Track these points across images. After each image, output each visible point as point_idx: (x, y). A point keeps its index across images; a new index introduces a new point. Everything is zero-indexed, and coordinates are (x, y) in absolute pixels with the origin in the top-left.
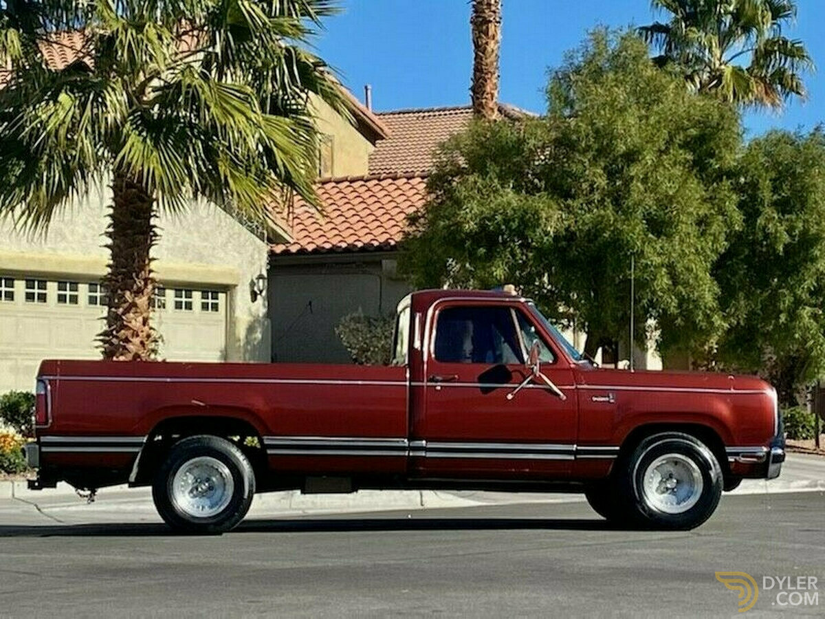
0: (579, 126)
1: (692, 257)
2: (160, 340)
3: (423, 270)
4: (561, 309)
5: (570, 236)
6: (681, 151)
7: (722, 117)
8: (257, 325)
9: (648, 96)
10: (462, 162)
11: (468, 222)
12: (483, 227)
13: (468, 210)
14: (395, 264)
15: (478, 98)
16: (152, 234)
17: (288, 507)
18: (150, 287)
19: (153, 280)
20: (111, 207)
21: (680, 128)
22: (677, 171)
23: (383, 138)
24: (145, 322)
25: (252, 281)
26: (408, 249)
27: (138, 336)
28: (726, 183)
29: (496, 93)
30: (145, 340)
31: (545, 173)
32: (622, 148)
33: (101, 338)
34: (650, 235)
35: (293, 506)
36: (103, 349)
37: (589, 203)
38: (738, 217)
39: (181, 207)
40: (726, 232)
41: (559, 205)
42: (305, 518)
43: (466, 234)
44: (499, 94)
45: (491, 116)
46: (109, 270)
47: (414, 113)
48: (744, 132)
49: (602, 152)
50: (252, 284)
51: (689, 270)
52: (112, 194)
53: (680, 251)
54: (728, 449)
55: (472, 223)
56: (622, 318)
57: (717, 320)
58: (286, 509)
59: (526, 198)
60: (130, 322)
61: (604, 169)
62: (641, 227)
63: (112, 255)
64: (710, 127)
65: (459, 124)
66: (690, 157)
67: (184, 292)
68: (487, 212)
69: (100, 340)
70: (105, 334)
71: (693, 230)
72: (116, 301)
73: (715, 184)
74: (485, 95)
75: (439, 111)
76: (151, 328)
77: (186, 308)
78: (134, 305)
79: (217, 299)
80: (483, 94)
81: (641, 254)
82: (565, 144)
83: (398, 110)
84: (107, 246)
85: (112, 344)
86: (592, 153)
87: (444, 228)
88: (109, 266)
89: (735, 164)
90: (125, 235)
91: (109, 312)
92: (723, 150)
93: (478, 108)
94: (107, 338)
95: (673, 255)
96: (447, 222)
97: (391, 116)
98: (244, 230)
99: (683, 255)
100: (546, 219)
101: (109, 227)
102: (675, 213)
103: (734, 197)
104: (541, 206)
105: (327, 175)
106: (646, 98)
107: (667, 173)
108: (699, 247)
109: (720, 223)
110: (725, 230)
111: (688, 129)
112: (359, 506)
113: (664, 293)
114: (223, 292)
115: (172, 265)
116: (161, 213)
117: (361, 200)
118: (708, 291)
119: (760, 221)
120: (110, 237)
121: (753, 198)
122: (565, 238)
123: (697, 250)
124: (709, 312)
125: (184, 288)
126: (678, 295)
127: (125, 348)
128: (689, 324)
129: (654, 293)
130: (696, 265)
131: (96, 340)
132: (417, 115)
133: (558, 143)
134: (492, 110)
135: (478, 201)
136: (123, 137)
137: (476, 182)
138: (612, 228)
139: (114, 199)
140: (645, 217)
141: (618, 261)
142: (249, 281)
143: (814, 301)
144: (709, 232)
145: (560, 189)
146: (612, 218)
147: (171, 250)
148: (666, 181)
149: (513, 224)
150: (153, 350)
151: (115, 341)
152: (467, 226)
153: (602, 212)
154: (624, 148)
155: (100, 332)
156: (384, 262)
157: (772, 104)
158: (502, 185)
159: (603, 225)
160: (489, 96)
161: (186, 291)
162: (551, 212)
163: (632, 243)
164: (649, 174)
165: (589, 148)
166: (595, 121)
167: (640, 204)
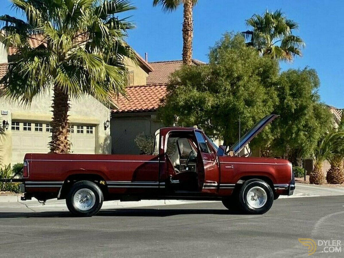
0: (220, 67)
1: (261, 114)
2: (71, 145)
3: (165, 118)
4: (215, 132)
6: (257, 76)
8: (108, 138)
9: (245, 57)
10: (179, 80)
12: (186, 103)
13: (180, 98)
14: (156, 116)
15: (185, 57)
16: (68, 106)
18: (67, 125)
19: (69, 123)
20: (53, 97)
21: (257, 68)
22: (256, 83)
23: (151, 71)
24: (66, 138)
26: (160, 111)
27: (63, 143)
28: (273, 87)
29: (191, 55)
30: (65, 145)
31: (209, 84)
33: (50, 144)
34: (246, 106)
36: (50, 148)
37: (224, 94)
38: (277, 100)
39: (79, 97)
41: (213, 95)
43: (180, 106)
44: (192, 55)
45: (189, 64)
46: (53, 120)
47: (162, 62)
48: (279, 69)
49: (228, 77)
52: (53, 92)
53: (256, 112)
54: (275, 185)
55: (182, 102)
57: (270, 136)
59: (201, 93)
60: (60, 138)
61: (230, 82)
62: (242, 103)
63: (54, 114)
64: (268, 67)
65: (178, 67)
66: (260, 78)
68: (187, 98)
70: (51, 142)
71: (261, 104)
72: (55, 130)
73: (269, 88)
75: (171, 62)
76: (68, 140)
77: (81, 132)
78: (62, 132)
79: (92, 129)
80: (186, 56)
81: (243, 113)
82: (216, 73)
83: (157, 61)
84: (52, 111)
85: (54, 146)
86: (225, 77)
87: (173, 104)
88: (52, 118)
89: (276, 81)
90: (58, 107)
91: (53, 135)
92: (272, 75)
93: (185, 61)
94: (52, 144)
95: (254, 113)
96: (174, 102)
97: (154, 64)
98: (102, 104)
99: (258, 113)
100: (208, 101)
101: (53, 104)
102: (255, 98)
103: (276, 92)
104: (206, 96)
105: (131, 85)
107: (252, 84)
109: (271, 102)
110: (273, 104)
111: (260, 68)
114: (94, 127)
115: (76, 117)
116: (71, 99)
117: (143, 93)
119: (286, 101)
120: (53, 108)
121: (283, 93)
122: (216, 107)
123: (263, 111)
124: (267, 133)
125: (81, 125)
127: (58, 147)
128: (260, 137)
129: (247, 126)
131: (48, 145)
133: (213, 73)
134: (190, 61)
135: (184, 95)
136: (57, 72)
137: (183, 88)
138: (232, 104)
139: (54, 94)
140: (244, 100)
141: (235, 115)
142: (104, 123)
143: (304, 129)
144: (267, 105)
145: (214, 90)
146: (232, 100)
147: (76, 112)
148: (252, 87)
149: (197, 102)
150: (68, 148)
151: (55, 145)
152: (180, 103)
153: (229, 98)
154: (236, 75)
155: (50, 142)
156: (151, 116)
157: (289, 59)
158: (193, 88)
159: (229, 103)
160: (189, 57)
161: (81, 126)
162: (210, 98)
163: (240, 109)
164: (246, 84)
165: (224, 75)
166: (226, 66)
167: (242, 95)
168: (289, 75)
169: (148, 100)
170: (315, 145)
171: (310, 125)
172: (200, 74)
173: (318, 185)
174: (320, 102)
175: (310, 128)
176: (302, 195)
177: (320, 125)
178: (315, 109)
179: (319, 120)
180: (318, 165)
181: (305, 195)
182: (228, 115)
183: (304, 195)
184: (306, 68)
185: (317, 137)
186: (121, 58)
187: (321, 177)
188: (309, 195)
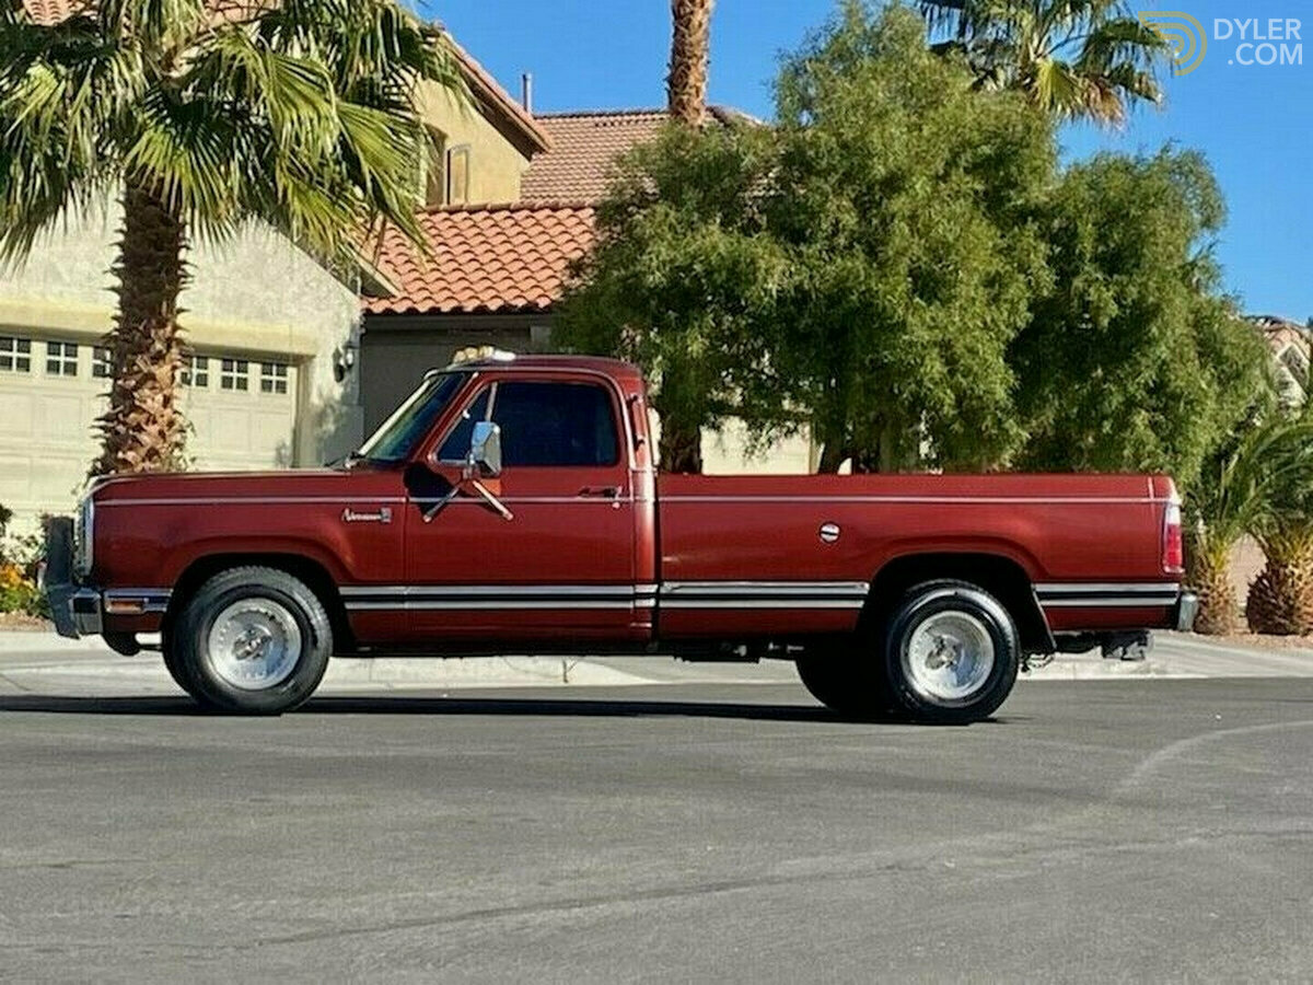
0: (819, 138)
1: (977, 333)
2: (189, 430)
3: (586, 339)
4: (787, 404)
5: (801, 297)
6: (968, 179)
7: (1028, 128)
8: (329, 411)
9: (923, 99)
10: (649, 185)
11: (653, 273)
12: (674, 282)
13: (653, 256)
14: (548, 331)
15: (676, 93)
16: (180, 272)
17: (367, 678)
18: (174, 350)
19: (180, 342)
20: (121, 231)
21: (967, 144)
22: (960, 207)
23: (541, 151)
24: (167, 401)
25: (337, 350)
26: (567, 311)
27: (155, 422)
28: (1032, 227)
29: (703, 86)
30: (166, 428)
31: (771, 206)
32: (880, 171)
33: (102, 423)
34: (917, 299)
35: (374, 677)
36: (104, 441)
37: (832, 249)
38: (1047, 278)
39: (226, 235)
40: (1028, 299)
41: (787, 251)
42: (391, 696)
43: (650, 289)
44: (706, 87)
45: (695, 119)
46: (116, 324)
47: (593, 116)
48: (1059, 152)
49: (848, 177)
50: (337, 355)
51: (972, 351)
52: (122, 212)
53: (960, 324)
55: (658, 274)
56: (876, 421)
57: (1011, 425)
58: (364, 682)
59: (739, 242)
60: (145, 402)
61: (854, 201)
62: (905, 285)
63: (121, 303)
64: (1011, 143)
65: (648, 134)
66: (979, 187)
67: (235, 364)
68: (680, 261)
69: (101, 428)
70: (107, 418)
71: (982, 294)
72: (125, 370)
73: (1016, 229)
74: (687, 89)
75: (628, 114)
76: (175, 412)
77: (238, 387)
78: (151, 377)
79: (284, 375)
80: (685, 87)
81: (902, 326)
82: (798, 162)
83: (570, 112)
84: (113, 289)
85: (117, 433)
86: (837, 177)
87: (619, 280)
88: (115, 318)
89: (1046, 199)
90: (140, 274)
91: (114, 387)
92: (1030, 178)
93: (677, 108)
94: (111, 425)
95: (951, 329)
96: (623, 272)
97: (560, 120)
98: (327, 275)
99: (964, 330)
100: (766, 270)
101: (117, 261)
102: (951, 268)
103: (1042, 246)
104: (760, 250)
105: (456, 202)
106: (919, 100)
107: (947, 209)
108: (988, 319)
109: (1021, 285)
110: (1028, 295)
111: (978, 146)
112: (476, 681)
113: (936, 384)
114: (293, 366)
115: (218, 323)
116: (195, 243)
117: (504, 238)
118: (998, 383)
119: (1078, 283)
120: (119, 275)
121: (1069, 249)
122: (794, 301)
123: (985, 323)
124: (1000, 415)
125: (236, 358)
126: (956, 388)
127: (135, 440)
128: (973, 431)
129: (920, 383)
130: (983, 345)
131: (93, 427)
132: (597, 119)
133: (788, 160)
134: (697, 110)
135: (670, 244)
136: (137, 127)
137: (667, 215)
138: (863, 288)
139: (126, 221)
140: (911, 273)
141: (870, 337)
142: (332, 351)
143: (1153, 402)
144: (1003, 297)
145: (791, 227)
146: (862, 273)
147: (219, 301)
148: (945, 221)
149: (720, 278)
150: (178, 445)
151: (121, 428)
152: (651, 278)
153: (849, 264)
154: (883, 171)
155: (100, 414)
156: (533, 329)
157: (1112, 118)
158: (705, 220)
159: (849, 284)
160: (693, 91)
161: (239, 362)
162: (775, 261)
163: (889, 311)
164: (920, 211)
165: (832, 169)
166: (842, 130)
167: (903, 255)
168: (1095, 176)
169: (522, 264)
170: (1192, 470)
171: (1177, 383)
172: (735, 158)
173: (1208, 638)
174: (1221, 293)
175: (1176, 397)
176: (1134, 672)
177: (1216, 387)
178: (1199, 322)
179: (1215, 368)
180: (1211, 556)
181: (1148, 672)
182: (844, 330)
183: (1142, 673)
184: (1165, 150)
185: (1204, 438)
186: (407, 84)
187: (1222, 604)
188: (1165, 672)
